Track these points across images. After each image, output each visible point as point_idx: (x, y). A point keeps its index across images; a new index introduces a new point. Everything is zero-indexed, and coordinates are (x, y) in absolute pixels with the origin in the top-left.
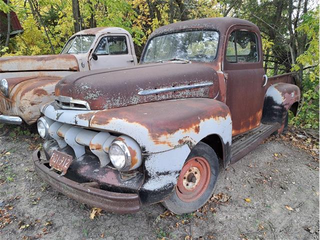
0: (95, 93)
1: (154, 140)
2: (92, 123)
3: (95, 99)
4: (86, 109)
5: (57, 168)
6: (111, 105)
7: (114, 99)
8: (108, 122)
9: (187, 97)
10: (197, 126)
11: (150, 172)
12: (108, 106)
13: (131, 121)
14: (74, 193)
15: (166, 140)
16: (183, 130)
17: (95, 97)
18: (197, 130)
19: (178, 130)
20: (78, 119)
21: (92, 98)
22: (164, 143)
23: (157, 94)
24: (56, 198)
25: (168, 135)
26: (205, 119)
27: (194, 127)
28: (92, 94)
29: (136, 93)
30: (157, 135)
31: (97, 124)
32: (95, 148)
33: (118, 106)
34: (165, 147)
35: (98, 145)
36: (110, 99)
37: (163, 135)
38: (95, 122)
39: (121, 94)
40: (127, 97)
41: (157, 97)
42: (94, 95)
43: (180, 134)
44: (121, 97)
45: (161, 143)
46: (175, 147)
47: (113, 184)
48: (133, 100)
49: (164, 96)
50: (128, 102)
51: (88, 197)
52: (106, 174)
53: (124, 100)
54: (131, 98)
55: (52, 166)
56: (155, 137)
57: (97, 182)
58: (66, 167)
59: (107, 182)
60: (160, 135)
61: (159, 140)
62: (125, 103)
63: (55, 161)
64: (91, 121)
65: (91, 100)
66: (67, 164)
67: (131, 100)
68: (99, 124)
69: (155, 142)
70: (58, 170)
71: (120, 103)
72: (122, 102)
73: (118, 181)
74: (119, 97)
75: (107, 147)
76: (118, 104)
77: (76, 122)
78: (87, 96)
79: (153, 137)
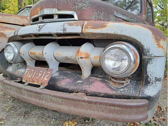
0: (85, 3)
1: (157, 43)
2: (86, 28)
5: (34, 82)
6: (97, 17)
7: (100, 12)
8: (106, 26)
11: (150, 77)
12: (95, 18)
15: (163, 45)
17: (84, 7)
20: (66, 26)
21: (82, 7)
24: (22, 117)
25: (164, 42)
28: (82, 3)
29: (112, 13)
32: (84, 56)
35: (87, 54)
37: (162, 40)
38: (89, 27)
39: (104, 10)
42: (84, 5)
45: (161, 47)
46: (165, 55)
50: (108, 19)
52: (93, 84)
53: (106, 16)
54: (110, 16)
55: (26, 81)
56: (158, 40)
57: (84, 92)
58: (47, 79)
59: (97, 91)
60: (160, 39)
61: (160, 44)
62: (106, 19)
63: (30, 75)
64: (84, 26)
65: (81, 9)
66: (47, 76)
67: (110, 18)
68: (95, 29)
69: (158, 44)
70: (36, 83)
71: (103, 17)
72: (105, 17)
73: (110, 90)
74: (103, 12)
75: (96, 56)
76: (102, 18)
77: (64, 29)
78: (75, 5)
79: (156, 39)
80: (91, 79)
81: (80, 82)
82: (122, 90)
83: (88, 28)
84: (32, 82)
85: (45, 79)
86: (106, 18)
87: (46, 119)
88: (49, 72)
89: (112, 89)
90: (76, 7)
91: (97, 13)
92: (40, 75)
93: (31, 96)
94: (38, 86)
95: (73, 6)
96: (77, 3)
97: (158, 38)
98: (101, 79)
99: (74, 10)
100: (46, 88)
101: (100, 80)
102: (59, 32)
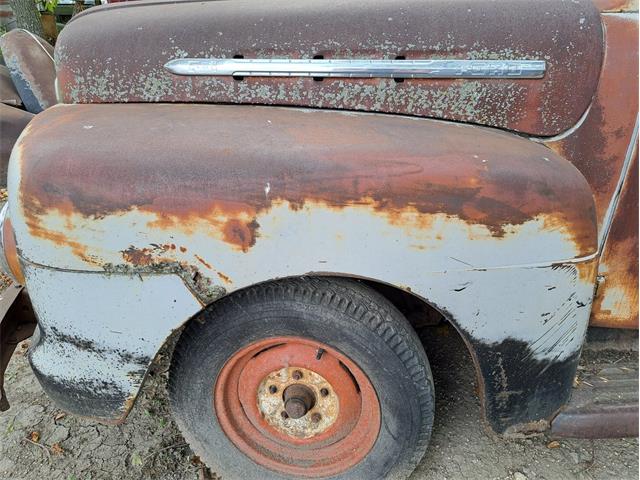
1: (28, 220)
6: (85, 91)
7: (93, 74)
9: (377, 106)
10: (244, 217)
12: (80, 95)
15: (65, 232)
16: (153, 217)
18: (243, 236)
19: (126, 208)
22: (59, 239)
23: (239, 78)
25: (76, 218)
26: (308, 203)
27: (223, 219)
29: (158, 63)
30: (37, 203)
33: (104, 99)
34: (64, 256)
36: (83, 75)
37: (56, 211)
39: (112, 61)
40: (130, 72)
41: (237, 89)
43: (134, 228)
44: (113, 71)
45: (47, 235)
46: (108, 269)
48: (147, 85)
49: (267, 88)
50: (132, 91)
53: (120, 82)
54: (141, 79)
56: (30, 210)
60: (44, 206)
61: (40, 225)
62: (123, 93)
67: (143, 86)
69: (29, 224)
71: (108, 89)
72: (114, 88)
74: (107, 72)
76: (105, 93)
79: (25, 206)
86: (122, 90)
91: (85, 78)
97: (33, 204)
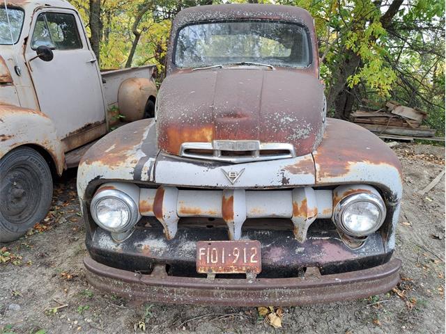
0: (306, 128)
2: (321, 176)
3: (306, 137)
4: (289, 156)
5: (229, 270)
8: (348, 170)
13: (377, 162)
14: (299, 295)
17: (306, 135)
20: (288, 175)
21: (302, 136)
28: (303, 130)
31: (331, 176)
32: (313, 216)
35: (316, 209)
38: (325, 174)
42: (305, 131)
47: (345, 259)
51: (334, 291)
52: (323, 250)
55: (210, 270)
57: (316, 266)
58: (256, 262)
59: (334, 261)
63: (214, 260)
64: (317, 174)
65: (301, 140)
66: (254, 255)
68: (334, 176)
70: (234, 272)
73: (350, 253)
75: (326, 209)
77: (285, 181)
78: (293, 134)
80: (315, 240)
81: (299, 250)
82: (364, 250)
83: (324, 176)
84: (225, 270)
85: (252, 261)
87: (228, 316)
88: (253, 248)
89: (352, 252)
90: (294, 136)
92: (237, 256)
93: (235, 295)
94: (243, 276)
95: (289, 136)
96: (294, 130)
98: (328, 238)
99: (290, 142)
100: (259, 276)
101: (327, 240)
102: (275, 185)
